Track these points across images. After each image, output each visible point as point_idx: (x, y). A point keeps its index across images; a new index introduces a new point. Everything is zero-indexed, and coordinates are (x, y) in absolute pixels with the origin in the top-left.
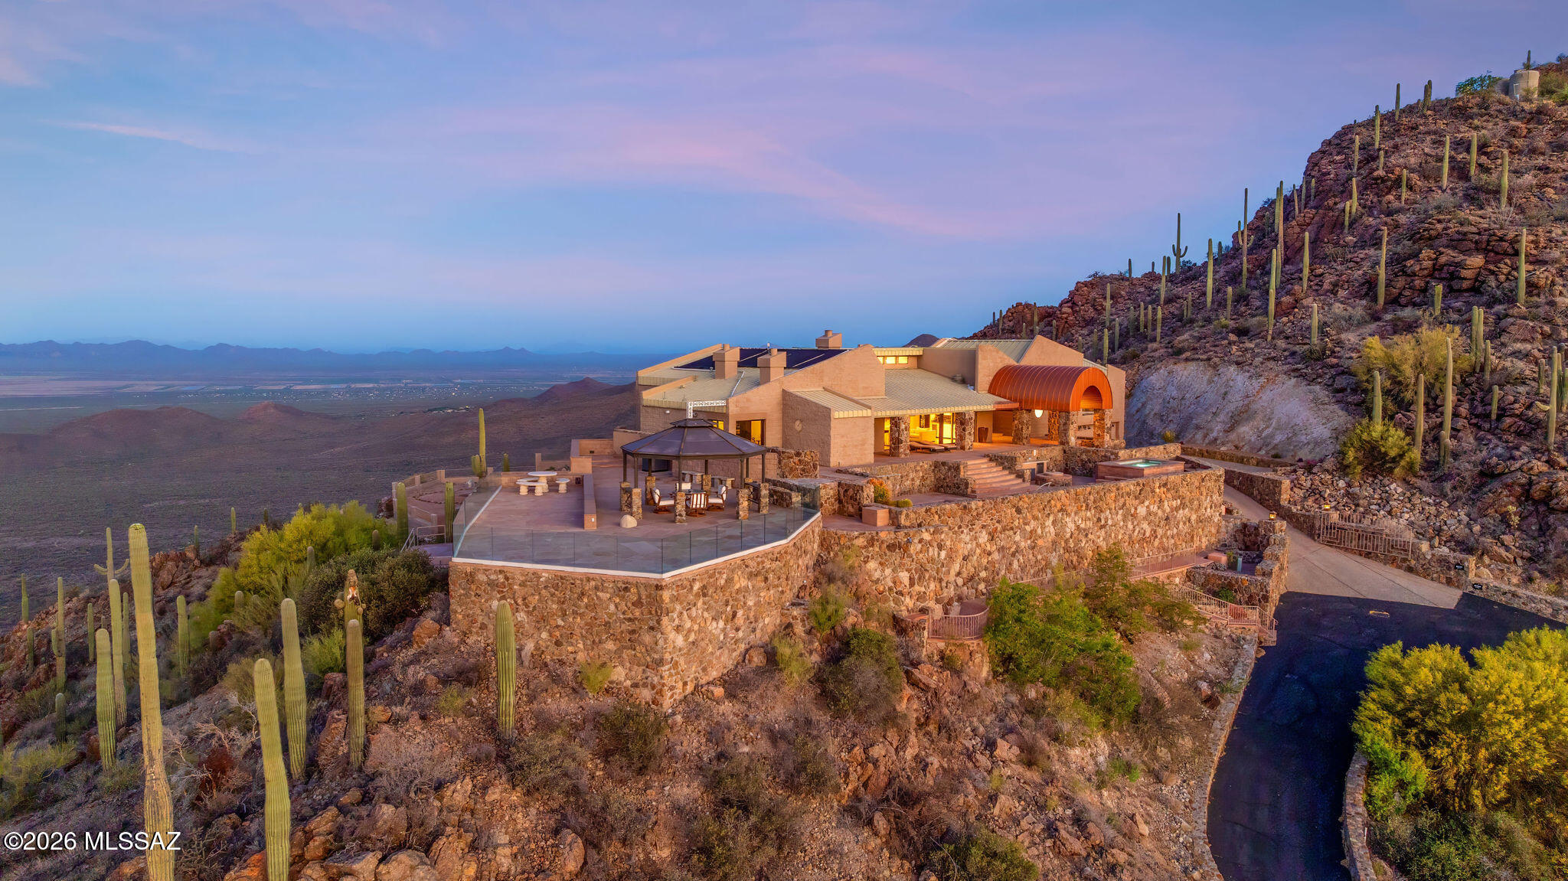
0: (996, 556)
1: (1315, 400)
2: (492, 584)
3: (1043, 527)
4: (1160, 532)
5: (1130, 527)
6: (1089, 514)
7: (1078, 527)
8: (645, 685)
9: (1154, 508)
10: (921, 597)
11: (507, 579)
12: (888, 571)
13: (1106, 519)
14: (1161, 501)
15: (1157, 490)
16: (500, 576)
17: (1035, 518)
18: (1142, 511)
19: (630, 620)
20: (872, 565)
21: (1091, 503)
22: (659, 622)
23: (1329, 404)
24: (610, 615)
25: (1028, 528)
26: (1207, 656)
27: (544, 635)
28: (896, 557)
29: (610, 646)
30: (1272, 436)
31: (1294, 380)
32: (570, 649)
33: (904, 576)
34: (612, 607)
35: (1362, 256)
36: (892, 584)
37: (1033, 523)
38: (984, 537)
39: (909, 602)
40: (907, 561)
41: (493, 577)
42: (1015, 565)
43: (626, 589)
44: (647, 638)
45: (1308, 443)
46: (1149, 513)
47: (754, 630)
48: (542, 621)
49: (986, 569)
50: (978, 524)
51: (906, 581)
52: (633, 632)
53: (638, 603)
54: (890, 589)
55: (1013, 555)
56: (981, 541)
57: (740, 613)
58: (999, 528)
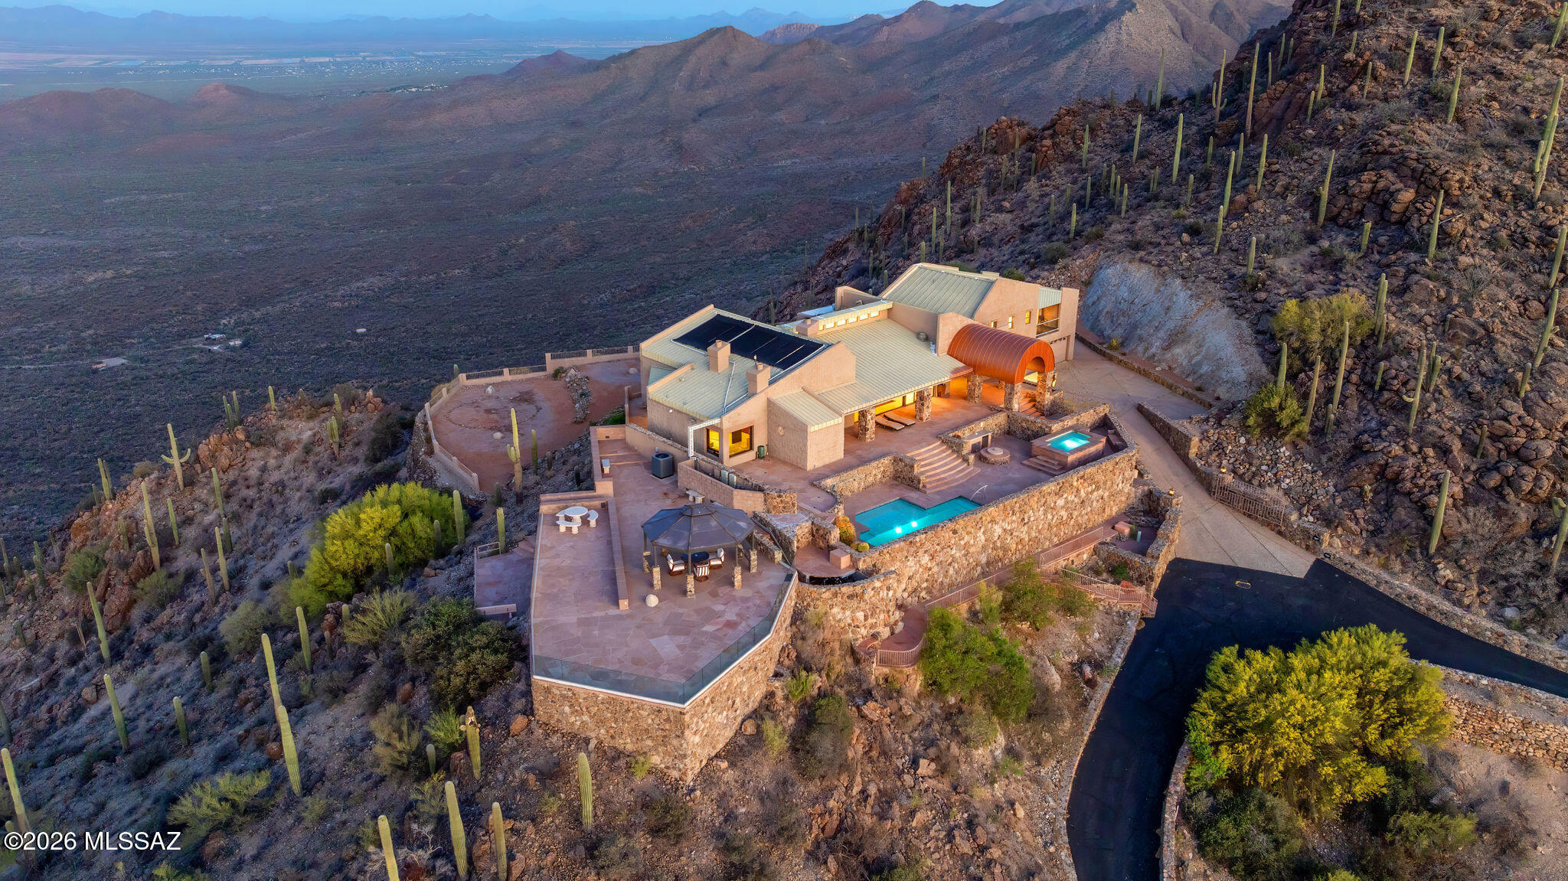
0: (935, 569)
1: (1240, 337)
2: (564, 697)
3: (975, 538)
4: (1075, 513)
5: (1050, 517)
6: (1014, 518)
7: (1005, 530)
8: (674, 768)
9: (1071, 498)
10: (872, 626)
11: (574, 695)
12: (848, 613)
13: (1029, 518)
14: (1078, 490)
15: (1075, 484)
16: (569, 693)
17: (968, 533)
18: (1061, 502)
20: (835, 610)
21: (1016, 509)
22: (683, 733)
24: (649, 725)
25: (962, 542)
26: (1097, 635)
27: (602, 731)
28: (854, 603)
29: (649, 743)
30: (1199, 364)
31: (1226, 310)
32: (621, 741)
33: (860, 615)
34: (650, 721)
35: (1316, 156)
36: (850, 621)
37: (967, 538)
38: (926, 559)
39: (864, 632)
40: (862, 604)
41: (564, 692)
42: (951, 571)
44: (675, 742)
45: (1227, 382)
46: (1067, 502)
47: (747, 705)
48: (601, 722)
49: (927, 581)
50: (921, 552)
51: (862, 618)
52: (665, 736)
53: (668, 720)
54: (850, 625)
55: (950, 564)
56: (923, 562)
57: (738, 700)
58: (938, 548)
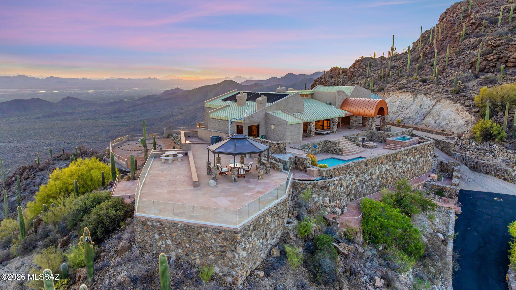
0: (358, 184)
1: (457, 109)
2: (155, 227)
3: (375, 170)
4: (414, 167)
5: (404, 167)
6: (391, 164)
7: (387, 169)
8: (229, 276)
9: (412, 159)
10: (333, 207)
11: (162, 225)
13: (396, 165)
14: (415, 156)
15: (414, 152)
16: (158, 224)
18: (408, 160)
19: (222, 246)
21: (391, 159)
23: (463, 111)
24: (212, 243)
25: (370, 172)
26: (438, 221)
27: (180, 251)
28: (324, 192)
29: (212, 257)
30: (441, 123)
31: (448, 102)
32: (193, 258)
33: (327, 199)
34: (213, 240)
35: (468, 53)
36: (322, 203)
37: (371, 169)
38: (354, 177)
39: (329, 209)
40: (329, 193)
41: (155, 224)
42: (365, 187)
43: (220, 233)
44: (229, 255)
45: (456, 126)
46: (410, 161)
47: (273, 239)
48: (179, 244)
49: (354, 190)
50: (352, 172)
52: (223, 252)
55: (364, 183)
56: (353, 179)
57: (268, 233)
58: (359, 172)
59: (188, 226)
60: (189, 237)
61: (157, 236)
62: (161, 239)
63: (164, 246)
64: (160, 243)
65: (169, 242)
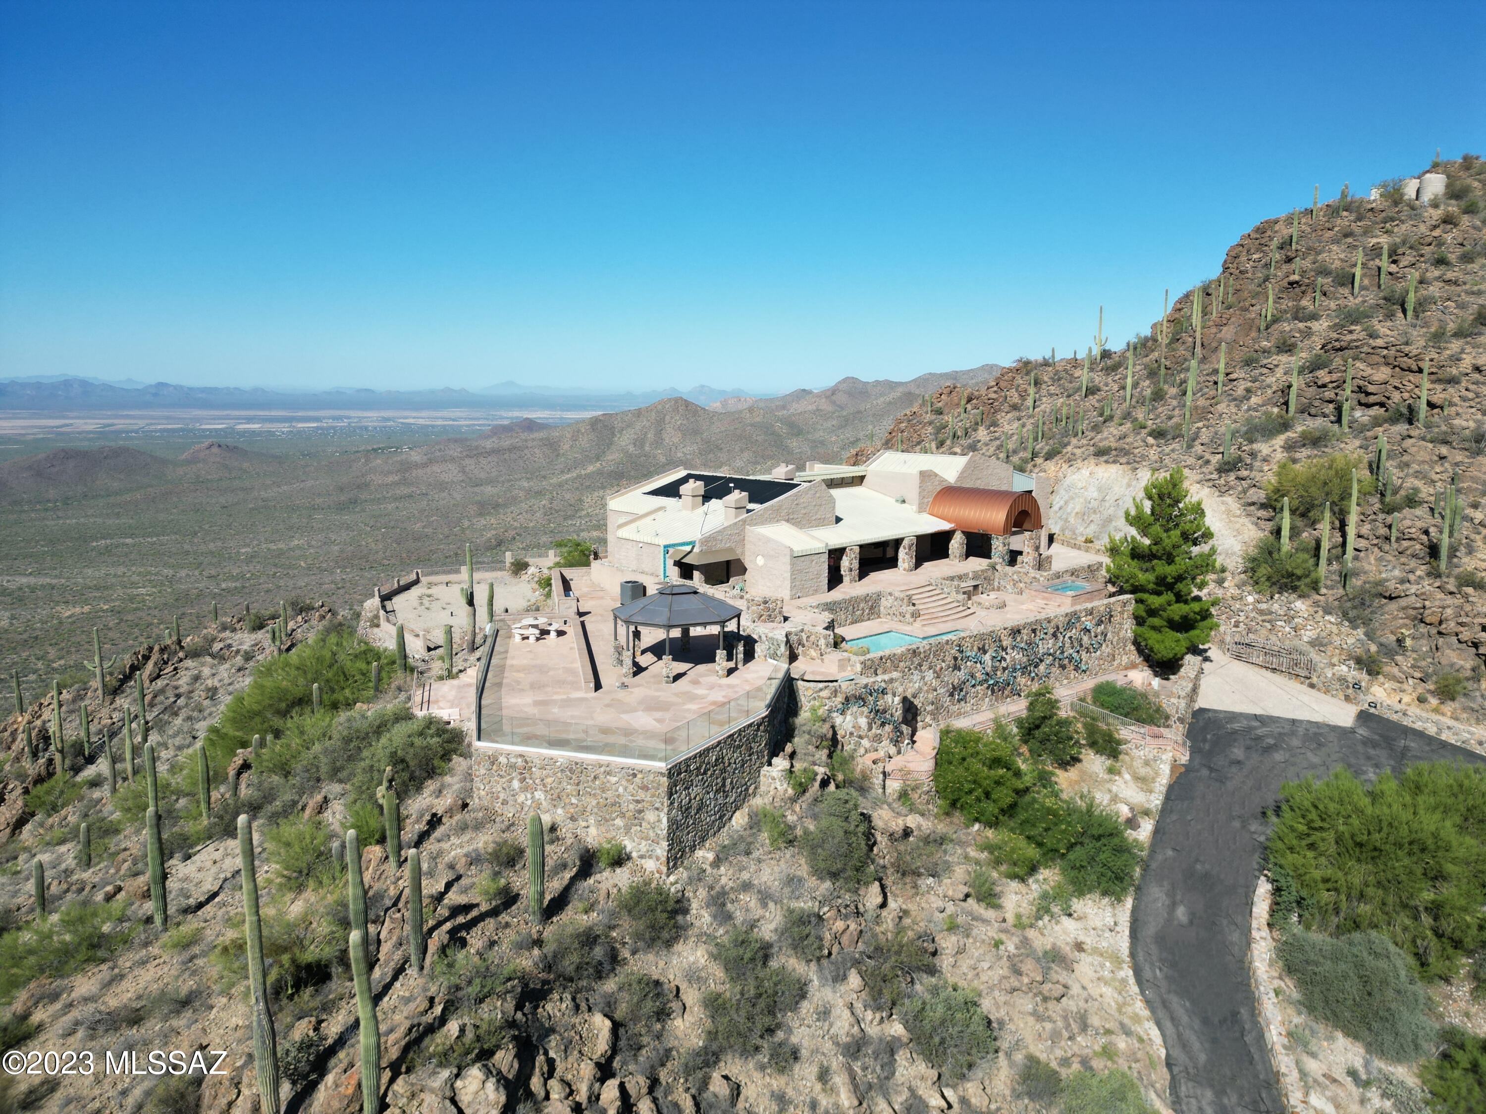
0: (941, 691)
3: (982, 661)
7: (1013, 659)
10: (876, 739)
11: (526, 762)
12: (849, 718)
16: (520, 760)
23: (1239, 516)
24: (620, 796)
25: (969, 664)
26: (1127, 777)
27: (560, 811)
29: (619, 822)
32: (583, 824)
34: (621, 790)
35: (1275, 363)
36: (852, 729)
38: (930, 675)
39: (867, 744)
41: (513, 760)
42: (957, 697)
44: (652, 817)
48: (557, 799)
50: (926, 665)
52: (640, 811)
53: (645, 788)
54: (851, 734)
55: (956, 688)
58: (944, 666)
59: (577, 764)
60: (578, 784)
61: (516, 784)
62: (525, 789)
63: (529, 802)
64: (521, 798)
65: (539, 795)
